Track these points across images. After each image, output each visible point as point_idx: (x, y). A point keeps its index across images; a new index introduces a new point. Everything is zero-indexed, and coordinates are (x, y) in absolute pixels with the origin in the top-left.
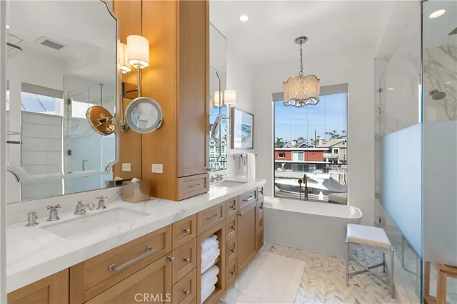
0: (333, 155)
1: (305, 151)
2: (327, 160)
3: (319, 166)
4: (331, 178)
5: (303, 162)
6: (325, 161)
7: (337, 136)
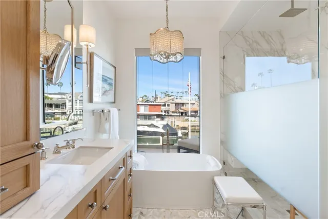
0: (166, 108)
1: (149, 105)
2: (163, 111)
3: (158, 116)
4: (167, 124)
5: (148, 113)
6: (162, 112)
7: (168, 95)
